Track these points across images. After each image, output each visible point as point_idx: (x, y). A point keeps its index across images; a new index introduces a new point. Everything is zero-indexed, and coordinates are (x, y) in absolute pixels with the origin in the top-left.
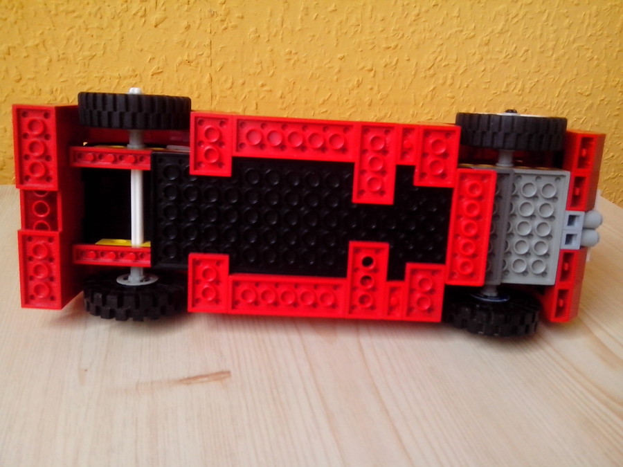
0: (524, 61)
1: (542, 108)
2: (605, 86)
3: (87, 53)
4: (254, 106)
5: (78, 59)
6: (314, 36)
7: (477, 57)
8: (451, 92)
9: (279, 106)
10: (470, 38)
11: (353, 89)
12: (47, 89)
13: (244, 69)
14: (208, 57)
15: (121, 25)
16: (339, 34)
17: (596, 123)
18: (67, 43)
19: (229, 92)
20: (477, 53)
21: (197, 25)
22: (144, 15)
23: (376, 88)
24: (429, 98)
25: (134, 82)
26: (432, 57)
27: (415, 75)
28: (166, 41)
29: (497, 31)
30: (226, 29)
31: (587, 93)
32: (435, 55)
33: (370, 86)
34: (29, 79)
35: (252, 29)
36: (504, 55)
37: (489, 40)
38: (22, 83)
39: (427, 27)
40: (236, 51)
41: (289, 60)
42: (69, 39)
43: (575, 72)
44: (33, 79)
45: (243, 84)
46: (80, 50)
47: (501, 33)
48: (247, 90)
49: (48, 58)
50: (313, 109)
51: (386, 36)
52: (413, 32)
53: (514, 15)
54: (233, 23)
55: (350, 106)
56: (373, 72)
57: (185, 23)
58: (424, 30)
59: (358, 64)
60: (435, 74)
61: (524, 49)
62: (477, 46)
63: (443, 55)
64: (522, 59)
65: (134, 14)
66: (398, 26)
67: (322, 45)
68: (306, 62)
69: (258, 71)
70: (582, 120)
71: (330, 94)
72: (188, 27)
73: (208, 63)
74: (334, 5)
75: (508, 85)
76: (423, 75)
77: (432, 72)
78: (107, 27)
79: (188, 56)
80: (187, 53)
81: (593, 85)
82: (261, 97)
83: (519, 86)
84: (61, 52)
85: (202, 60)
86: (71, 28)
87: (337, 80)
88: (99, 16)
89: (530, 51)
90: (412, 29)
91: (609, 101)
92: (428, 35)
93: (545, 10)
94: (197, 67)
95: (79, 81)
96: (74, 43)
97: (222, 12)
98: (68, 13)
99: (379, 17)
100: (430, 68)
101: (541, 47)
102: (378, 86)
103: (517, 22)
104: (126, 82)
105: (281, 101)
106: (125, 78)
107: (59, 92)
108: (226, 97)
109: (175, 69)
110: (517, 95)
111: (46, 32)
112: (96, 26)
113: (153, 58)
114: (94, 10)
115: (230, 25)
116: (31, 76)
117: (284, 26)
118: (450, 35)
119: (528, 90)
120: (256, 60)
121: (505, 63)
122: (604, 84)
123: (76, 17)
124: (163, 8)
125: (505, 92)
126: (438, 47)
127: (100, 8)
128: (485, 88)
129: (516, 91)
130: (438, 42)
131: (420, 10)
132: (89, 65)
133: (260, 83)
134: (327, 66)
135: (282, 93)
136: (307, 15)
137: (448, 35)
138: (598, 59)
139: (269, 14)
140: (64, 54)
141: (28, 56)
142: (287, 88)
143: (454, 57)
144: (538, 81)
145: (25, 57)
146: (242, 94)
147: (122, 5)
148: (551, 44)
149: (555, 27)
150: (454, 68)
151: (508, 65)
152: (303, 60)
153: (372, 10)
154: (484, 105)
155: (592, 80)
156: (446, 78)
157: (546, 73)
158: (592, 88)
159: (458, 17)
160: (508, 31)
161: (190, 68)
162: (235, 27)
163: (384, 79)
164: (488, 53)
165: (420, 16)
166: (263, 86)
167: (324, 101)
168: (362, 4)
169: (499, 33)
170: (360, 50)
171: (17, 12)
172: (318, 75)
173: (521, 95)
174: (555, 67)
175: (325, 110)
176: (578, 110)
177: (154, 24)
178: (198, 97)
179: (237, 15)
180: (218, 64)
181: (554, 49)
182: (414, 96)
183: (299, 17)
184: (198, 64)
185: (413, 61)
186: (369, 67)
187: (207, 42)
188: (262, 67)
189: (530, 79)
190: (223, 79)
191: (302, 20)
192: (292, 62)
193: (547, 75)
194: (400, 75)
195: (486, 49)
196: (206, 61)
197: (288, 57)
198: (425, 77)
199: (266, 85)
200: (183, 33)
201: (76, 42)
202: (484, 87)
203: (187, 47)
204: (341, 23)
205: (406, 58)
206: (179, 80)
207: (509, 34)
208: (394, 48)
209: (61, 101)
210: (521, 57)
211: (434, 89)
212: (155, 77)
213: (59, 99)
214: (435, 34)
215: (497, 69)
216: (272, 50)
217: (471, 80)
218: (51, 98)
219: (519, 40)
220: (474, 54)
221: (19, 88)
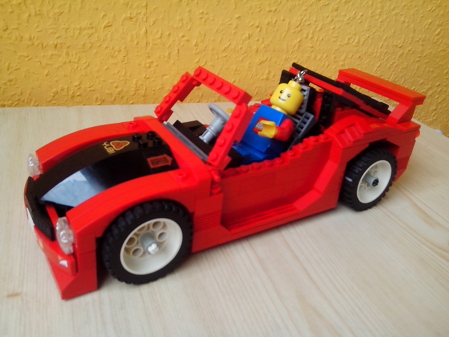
0: (360, 23)
1: (370, 55)
2: (412, 41)
3: (56, 10)
4: (177, 51)
5: (51, 15)
6: (219, 1)
7: (330, 19)
8: (311, 43)
9: (194, 52)
10: (326, 6)
11: (245, 40)
12: (27, 36)
13: (170, 25)
14: (145, 15)
17: (405, 67)
18: (42, 3)
19: (159, 41)
20: (330, 16)
23: (261, 40)
24: (296, 48)
25: (91, 32)
26: (299, 18)
27: (288, 31)
28: (114, 3)
31: (400, 46)
32: (302, 17)
33: (257, 39)
34: (14, 29)
36: (347, 18)
37: (338, 8)
38: (8, 31)
40: (165, 11)
41: (202, 18)
43: (393, 31)
44: (17, 29)
45: (169, 35)
46: (52, 9)
47: (346, 2)
48: (172, 39)
49: (27, 15)
50: (218, 54)
51: (269, 3)
55: (243, 52)
56: (259, 28)
59: (249, 22)
60: (301, 31)
61: (361, 14)
62: (330, 11)
63: (307, 17)
64: (359, 21)
67: (225, 8)
68: (213, 20)
69: (180, 26)
70: (396, 64)
71: (229, 43)
73: (145, 19)
75: (349, 39)
76: (293, 31)
77: (299, 29)
79: (131, 14)
80: (129, 12)
81: (404, 40)
82: (182, 45)
83: (356, 40)
84: (38, 9)
85: (141, 17)
87: (235, 33)
89: (364, 16)
91: (414, 51)
92: (297, 2)
94: (136, 22)
95: (51, 31)
96: (47, 3)
100: (298, 26)
101: (372, 13)
102: (263, 38)
104: (85, 32)
105: (195, 48)
106: (85, 29)
107: (36, 39)
108: (156, 44)
109: (121, 23)
110: (354, 46)
113: (105, 15)
116: (15, 27)
118: (312, 3)
119: (362, 43)
120: (178, 18)
121: (348, 24)
122: (411, 39)
125: (347, 44)
126: (304, 11)
128: (334, 41)
129: (354, 43)
130: (304, 8)
132: (58, 19)
133: (181, 35)
134: (228, 23)
135: (197, 42)
137: (311, 3)
138: (408, 22)
140: (40, 10)
142: (200, 38)
143: (315, 19)
144: (369, 37)
145: (11, 12)
146: (168, 43)
148: (378, 11)
150: (314, 27)
151: (350, 25)
152: (212, 19)
154: (333, 52)
155: (403, 36)
156: (308, 34)
157: (374, 31)
158: (403, 42)
160: (351, 1)
161: (132, 23)
163: (266, 33)
164: (336, 16)
166: (183, 36)
167: (225, 48)
169: (344, 2)
170: (251, 12)
172: (221, 30)
173: (357, 46)
174: (380, 27)
175: (226, 55)
176: (393, 57)
178: (137, 44)
180: (151, 20)
181: (380, 15)
182: (287, 46)
184: (137, 20)
185: (287, 21)
186: (257, 24)
187: (144, 4)
188: (182, 23)
189: (363, 35)
190: (155, 31)
192: (204, 20)
193: (375, 32)
194: (277, 31)
195: (335, 13)
196: (143, 18)
197: (201, 16)
198: (295, 32)
199: (185, 36)
201: (49, 2)
202: (333, 40)
203: (130, 7)
205: (282, 19)
206: (123, 31)
207: (351, 4)
208: (274, 12)
209: (38, 46)
210: (359, 19)
211: (300, 41)
212: (106, 29)
213: (36, 44)
214: (302, 2)
215: (342, 27)
216: (190, 11)
217: (325, 35)
218: (30, 43)
219: (357, 7)
220: (328, 17)
221: (6, 36)
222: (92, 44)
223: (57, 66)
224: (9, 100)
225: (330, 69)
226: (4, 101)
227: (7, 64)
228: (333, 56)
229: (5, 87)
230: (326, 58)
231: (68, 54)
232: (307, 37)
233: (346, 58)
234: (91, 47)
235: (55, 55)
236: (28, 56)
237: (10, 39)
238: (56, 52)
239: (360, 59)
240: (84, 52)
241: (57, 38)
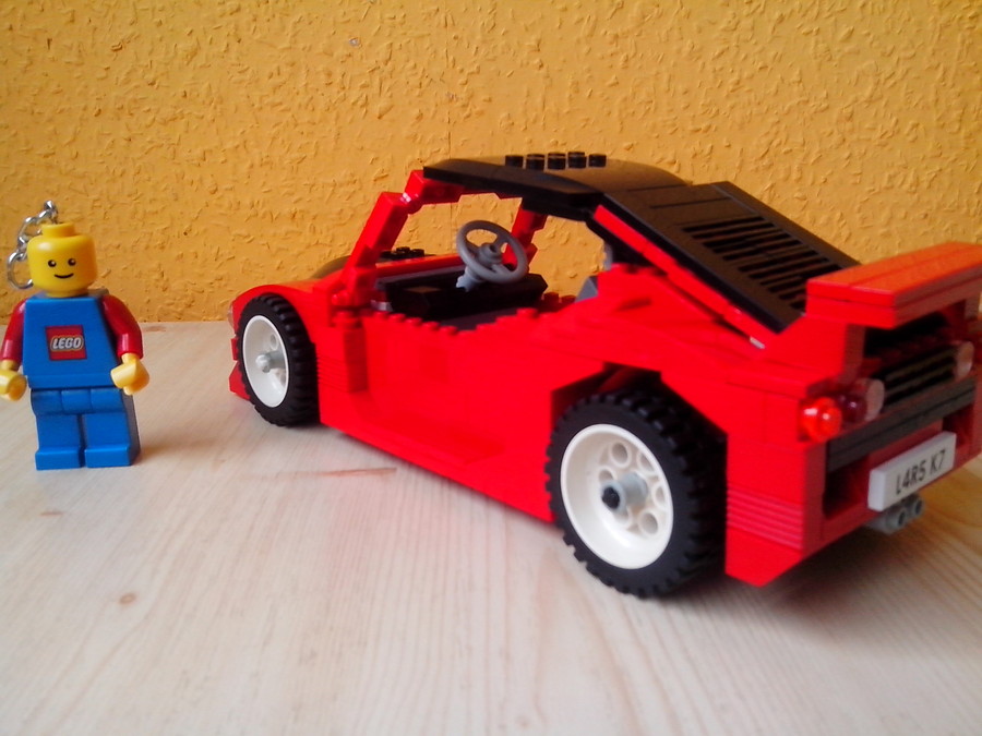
0: (913, 141)
1: (953, 211)
3: (296, 155)
4: (510, 218)
5: (286, 162)
6: (588, 120)
7: (836, 138)
8: (799, 190)
10: (822, 111)
12: (247, 202)
14: (447, 154)
15: (338, 118)
16: (624, 115)
18: (272, 143)
19: (475, 199)
20: (836, 131)
21: (431, 114)
22: (366, 104)
25: (353, 190)
26: (764, 141)
27: (740, 167)
28: (392, 137)
29: (862, 99)
30: (468, 116)
32: (770, 137)
34: (226, 189)
35: (504, 115)
36: (879, 134)
37: (852, 113)
38: (218, 194)
39: (753, 100)
40: (484, 145)
42: (274, 138)
44: (231, 189)
46: (287, 152)
47: (870, 101)
49: (248, 165)
51: (692, 115)
52: (732, 107)
53: (888, 75)
54: (478, 109)
56: (677, 165)
57: (416, 112)
58: (749, 104)
59: (653, 155)
60: (771, 165)
61: (911, 122)
62: (834, 121)
63: (783, 137)
64: (910, 138)
65: (354, 104)
66: (708, 100)
67: (600, 131)
72: (420, 117)
74: (614, 77)
75: (891, 178)
76: (753, 167)
77: (766, 162)
78: (320, 121)
79: (421, 153)
80: (418, 150)
83: (910, 179)
84: (264, 154)
85: (439, 157)
86: (276, 125)
88: (310, 107)
89: (921, 127)
90: (729, 104)
92: (755, 109)
93: (939, 65)
95: (286, 190)
96: (280, 143)
97: (463, 95)
98: (274, 105)
99: (681, 88)
100: (763, 156)
101: (939, 120)
103: (895, 83)
104: (342, 190)
106: (341, 185)
107: (260, 206)
108: (471, 206)
109: (404, 172)
110: (908, 192)
111: (248, 131)
112: (306, 120)
113: (376, 159)
114: (306, 100)
115: (474, 110)
116: (229, 186)
117: (546, 108)
118: (790, 108)
119: (925, 185)
121: (882, 146)
123: (283, 111)
124: (389, 94)
125: (887, 188)
126: (772, 126)
127: (312, 98)
128: (855, 184)
129: (906, 186)
130: (772, 119)
131: (740, 76)
132: (297, 169)
136: (577, 91)
137: (786, 109)
139: (525, 94)
140: (268, 156)
141: (225, 161)
143: (800, 140)
144: (941, 170)
145: (222, 163)
147: (339, 92)
148: (955, 115)
149: (958, 89)
150: (801, 156)
151: (888, 148)
153: (669, 80)
154: (856, 208)
156: (789, 171)
157: (952, 158)
159: (800, 81)
160: (881, 98)
162: (481, 113)
163: (694, 174)
164: (852, 131)
165: (741, 84)
168: (653, 72)
169: (866, 101)
170: (655, 135)
171: (215, 108)
173: (914, 193)
174: (967, 148)
177: (377, 114)
179: (483, 98)
181: (961, 121)
183: (567, 95)
185: (737, 148)
186: (671, 158)
187: (445, 134)
189: (926, 168)
191: (570, 99)
193: (956, 160)
194: (717, 168)
195: (849, 125)
197: (553, 149)
198: (757, 170)
200: (413, 125)
201: (283, 141)
202: (852, 181)
203: (420, 143)
204: (625, 99)
205: (725, 143)
207: (884, 103)
208: (706, 131)
209: (264, 217)
210: (908, 135)
211: (772, 186)
212: (378, 182)
213: (260, 215)
214: (766, 108)
215: (869, 154)
216: (531, 141)
217: (830, 171)
218: (251, 212)
219: (900, 110)
220: (832, 133)
221: (214, 202)
222: (355, 210)
223: (295, 252)
224: (216, 313)
225: (855, 244)
226: (208, 315)
227: (215, 250)
228: (858, 216)
229: (211, 290)
230: (839, 221)
231: (313, 230)
232: (786, 179)
233: (891, 219)
234: (352, 216)
235: (293, 232)
236: (249, 236)
237: (220, 206)
238: (294, 228)
239: (926, 221)
240: (341, 225)
241: (296, 202)
